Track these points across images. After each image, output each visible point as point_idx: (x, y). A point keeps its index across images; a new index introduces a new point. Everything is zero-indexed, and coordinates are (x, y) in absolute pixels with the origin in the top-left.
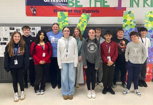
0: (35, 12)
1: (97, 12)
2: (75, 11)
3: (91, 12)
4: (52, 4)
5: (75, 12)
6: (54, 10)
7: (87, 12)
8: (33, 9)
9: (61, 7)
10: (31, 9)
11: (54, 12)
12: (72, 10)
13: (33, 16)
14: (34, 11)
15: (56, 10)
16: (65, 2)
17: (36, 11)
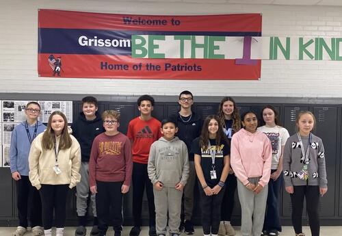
0: (58, 67)
1: (196, 69)
2: (147, 66)
3: (184, 68)
4: (98, 50)
5: (147, 69)
6: (102, 63)
7: (175, 70)
8: (54, 61)
9: (117, 57)
10: (49, 60)
11: (102, 68)
12: (140, 65)
13: (54, 76)
14: (56, 64)
15: (106, 63)
16: (125, 46)
17: (60, 65)
